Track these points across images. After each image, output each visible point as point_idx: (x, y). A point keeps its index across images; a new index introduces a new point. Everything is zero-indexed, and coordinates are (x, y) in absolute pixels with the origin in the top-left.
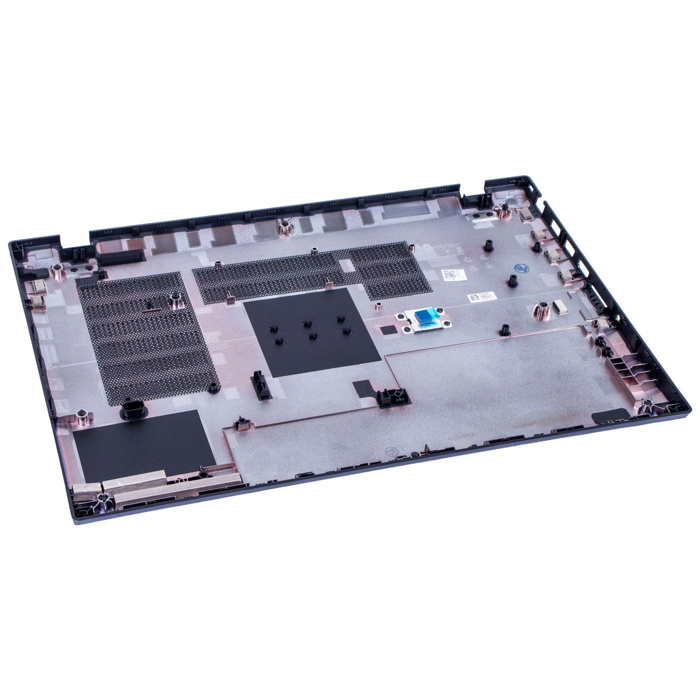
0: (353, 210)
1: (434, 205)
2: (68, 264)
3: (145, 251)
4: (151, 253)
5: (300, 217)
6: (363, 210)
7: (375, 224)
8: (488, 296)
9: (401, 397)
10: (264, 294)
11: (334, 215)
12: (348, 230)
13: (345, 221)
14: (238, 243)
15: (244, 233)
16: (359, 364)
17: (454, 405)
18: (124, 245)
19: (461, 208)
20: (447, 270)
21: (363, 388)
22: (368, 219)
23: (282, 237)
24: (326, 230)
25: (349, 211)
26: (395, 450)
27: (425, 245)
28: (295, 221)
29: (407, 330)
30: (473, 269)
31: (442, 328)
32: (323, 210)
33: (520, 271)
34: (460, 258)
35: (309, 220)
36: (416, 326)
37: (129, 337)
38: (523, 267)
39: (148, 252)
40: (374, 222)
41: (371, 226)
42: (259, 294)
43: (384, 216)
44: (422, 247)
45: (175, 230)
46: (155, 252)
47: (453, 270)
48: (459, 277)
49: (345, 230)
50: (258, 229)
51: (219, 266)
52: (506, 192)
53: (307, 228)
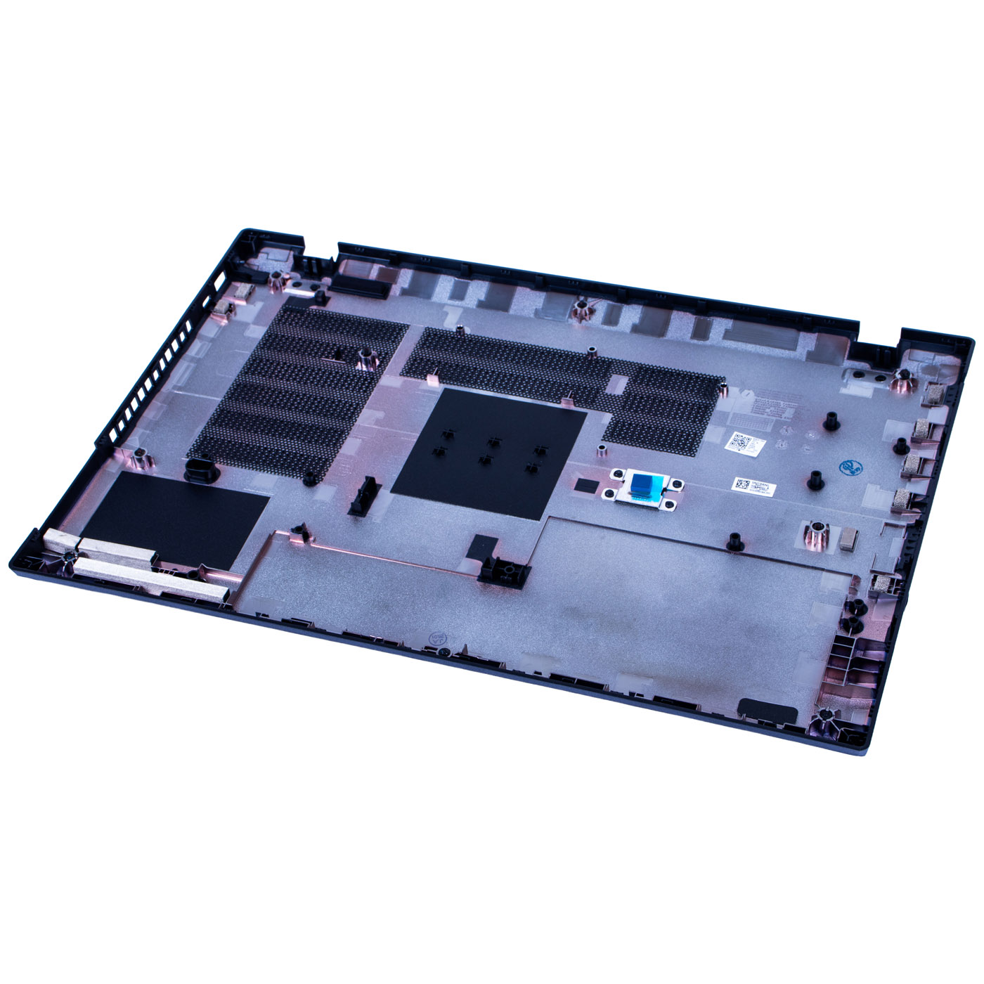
0: (688, 313)
1: (807, 342)
2: (297, 276)
3: (394, 286)
4: (398, 293)
5: (611, 302)
6: (702, 318)
7: (708, 343)
8: (764, 489)
9: (510, 576)
10: (480, 386)
11: (658, 313)
12: (666, 338)
13: (668, 325)
14: (511, 312)
15: (527, 301)
16: (507, 514)
17: (574, 613)
18: (374, 271)
19: (846, 356)
20: (741, 434)
21: (481, 546)
22: (701, 332)
23: (574, 321)
24: (636, 329)
25: (683, 313)
26: (444, 639)
27: (746, 392)
28: (601, 306)
29: (610, 494)
30: (782, 445)
31: (656, 509)
32: (647, 301)
33: (844, 471)
34: (778, 425)
35: (620, 310)
36: (624, 493)
37: (282, 384)
38: (855, 466)
39: (395, 290)
40: (708, 339)
41: (701, 343)
42: (475, 384)
43: (728, 335)
44: (741, 393)
45: (444, 270)
46: (404, 292)
47: (750, 437)
48: (752, 450)
49: (661, 338)
50: (547, 301)
51: (460, 332)
52: (930, 355)
53: (611, 319)
